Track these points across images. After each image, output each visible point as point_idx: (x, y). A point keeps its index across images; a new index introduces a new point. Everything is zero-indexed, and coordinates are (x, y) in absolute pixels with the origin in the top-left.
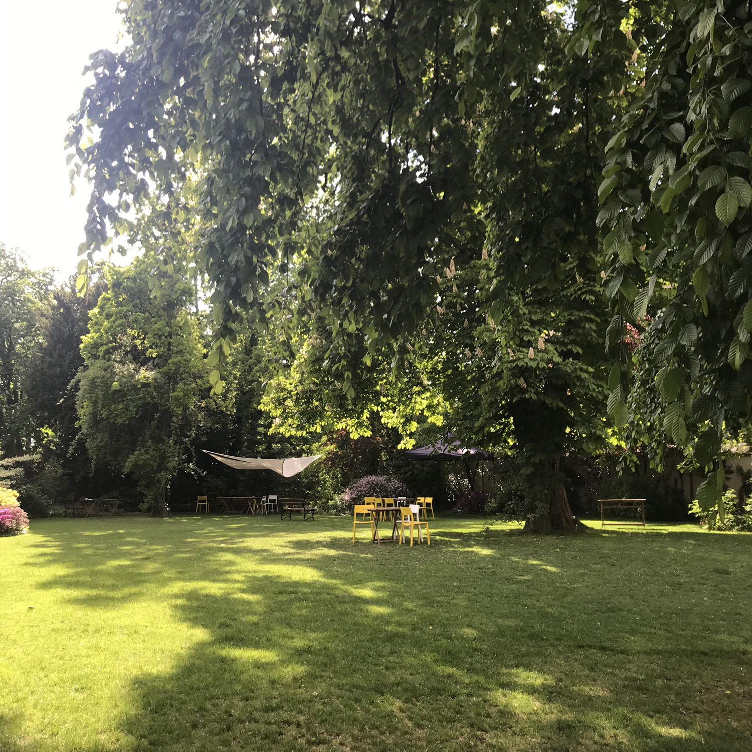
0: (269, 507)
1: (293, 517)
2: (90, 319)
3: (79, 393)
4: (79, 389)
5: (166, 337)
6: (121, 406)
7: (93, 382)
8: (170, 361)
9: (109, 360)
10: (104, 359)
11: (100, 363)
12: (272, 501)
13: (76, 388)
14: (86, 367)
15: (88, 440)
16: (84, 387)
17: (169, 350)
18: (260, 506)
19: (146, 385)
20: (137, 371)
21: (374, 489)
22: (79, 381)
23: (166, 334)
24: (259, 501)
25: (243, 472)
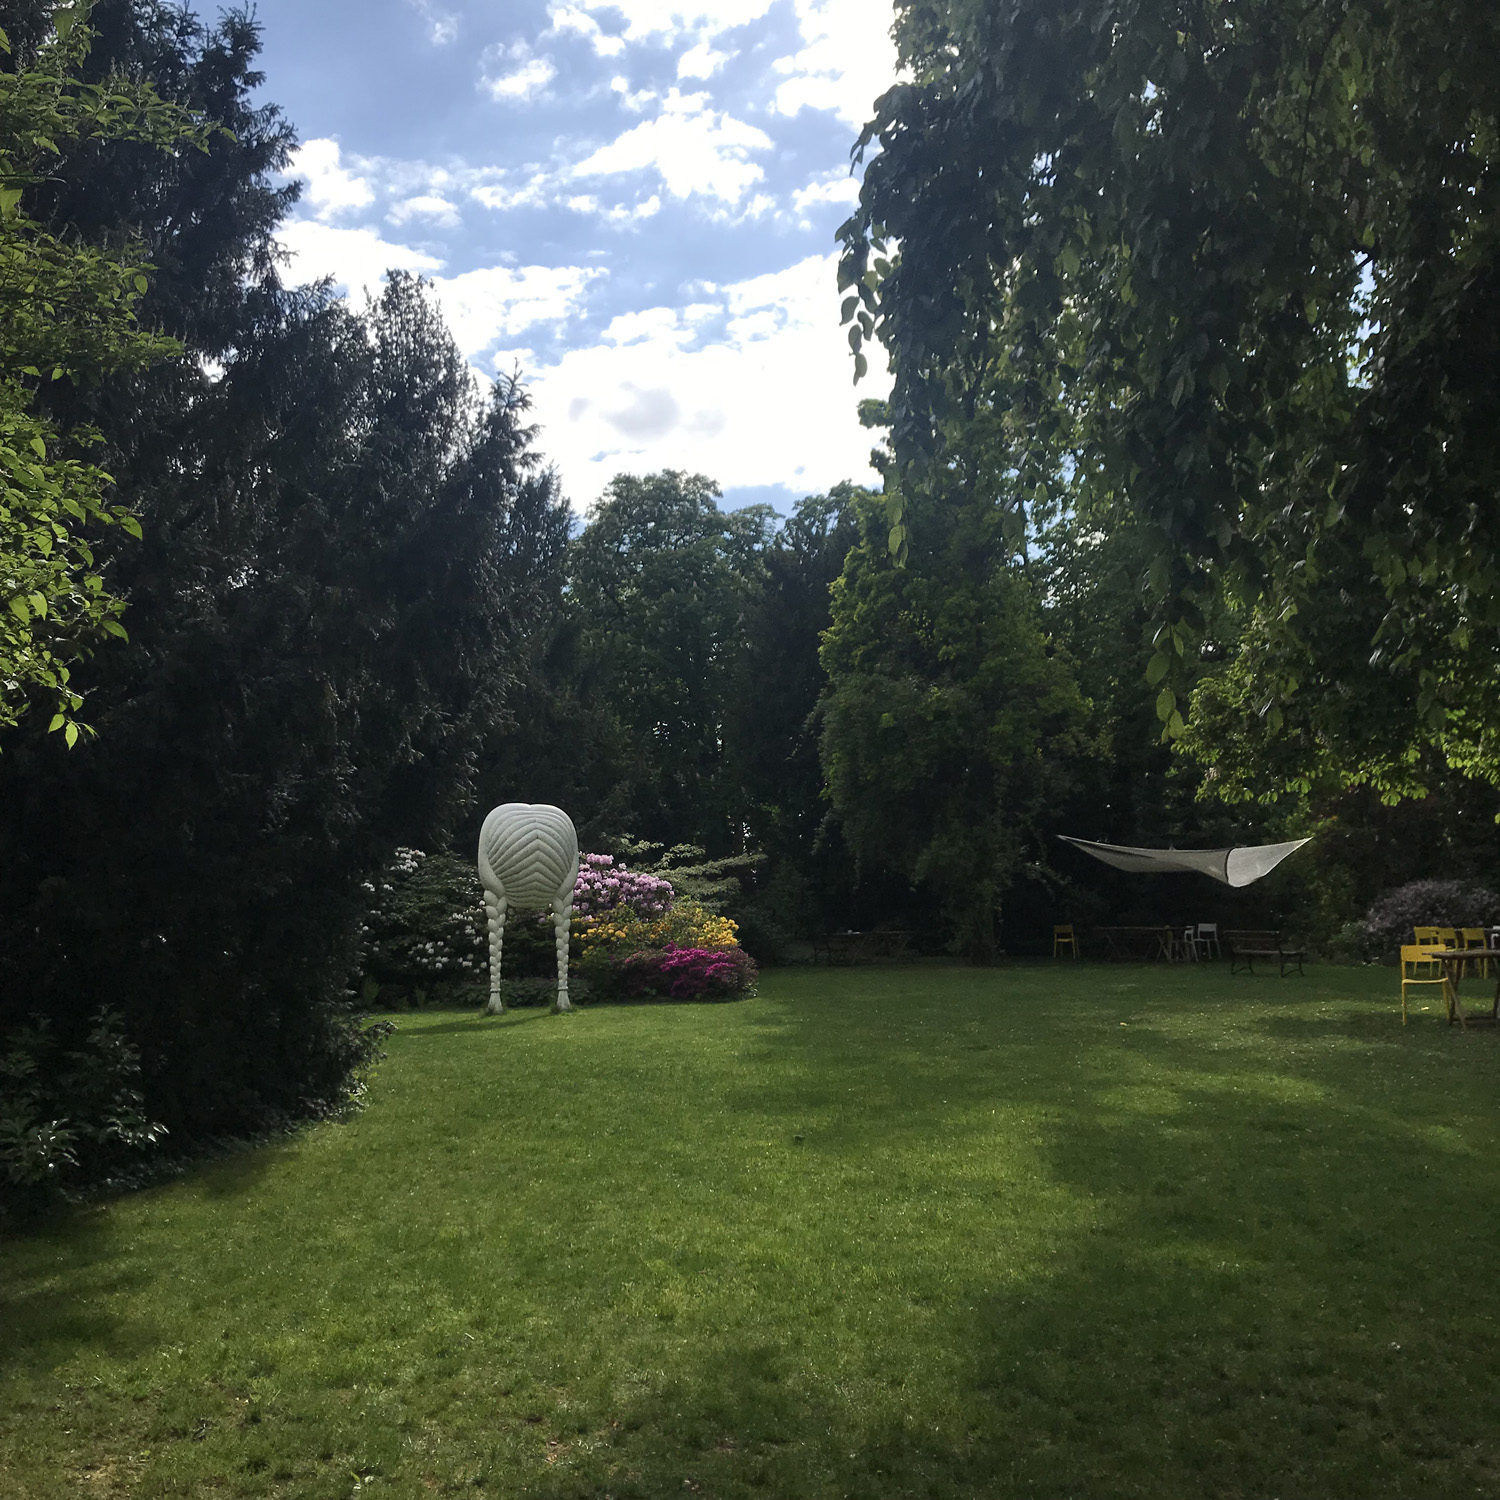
0: (1202, 947)
1: (1256, 969)
2: (832, 598)
3: (825, 736)
4: (823, 730)
5: (972, 620)
6: (898, 759)
7: (845, 714)
8: (983, 666)
9: (870, 673)
10: (863, 671)
11: (855, 679)
12: (1204, 935)
13: (818, 727)
14: (832, 689)
15: (846, 823)
16: (830, 726)
17: (979, 643)
18: (1183, 945)
19: (941, 715)
20: (923, 689)
21: (1433, 909)
22: (821, 715)
23: (972, 614)
24: (1179, 935)
25: (1141, 877)
